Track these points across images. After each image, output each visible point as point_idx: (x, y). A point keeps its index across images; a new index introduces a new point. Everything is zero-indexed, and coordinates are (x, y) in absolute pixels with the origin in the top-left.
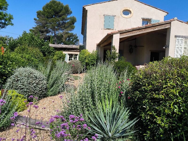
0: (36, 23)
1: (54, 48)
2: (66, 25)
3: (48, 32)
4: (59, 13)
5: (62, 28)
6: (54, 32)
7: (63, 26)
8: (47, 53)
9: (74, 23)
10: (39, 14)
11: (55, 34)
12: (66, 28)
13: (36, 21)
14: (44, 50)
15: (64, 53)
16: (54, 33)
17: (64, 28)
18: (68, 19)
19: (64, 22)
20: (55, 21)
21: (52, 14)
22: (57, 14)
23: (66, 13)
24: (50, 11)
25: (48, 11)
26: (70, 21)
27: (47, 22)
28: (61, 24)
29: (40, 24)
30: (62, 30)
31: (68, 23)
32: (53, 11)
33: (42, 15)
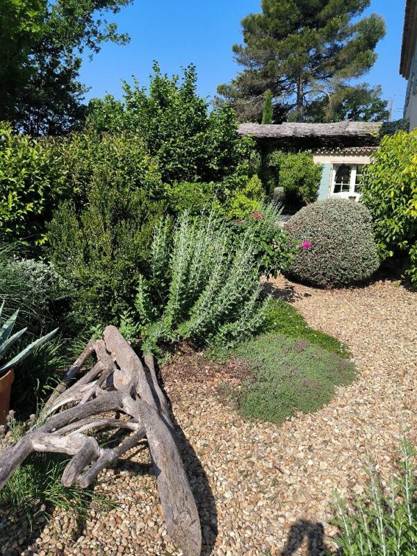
0: (240, 61)
1: (254, 138)
2: (343, 56)
3: (276, 89)
4: (320, 9)
5: (328, 70)
6: (298, 90)
7: (332, 60)
8: (218, 165)
9: (372, 45)
10: (249, 27)
11: (298, 94)
12: (338, 68)
13: (238, 56)
14: (203, 151)
15: (318, 160)
16: (296, 90)
17: (333, 68)
18: (354, 29)
19: (336, 46)
20: (302, 45)
21: (294, 18)
22: (312, 15)
23: (347, 4)
24: (287, 8)
25: (277, 11)
26: (359, 38)
27: (272, 52)
28: (324, 55)
29: (251, 65)
30: (328, 77)
31: (348, 47)
32: (298, 5)
33: (258, 30)
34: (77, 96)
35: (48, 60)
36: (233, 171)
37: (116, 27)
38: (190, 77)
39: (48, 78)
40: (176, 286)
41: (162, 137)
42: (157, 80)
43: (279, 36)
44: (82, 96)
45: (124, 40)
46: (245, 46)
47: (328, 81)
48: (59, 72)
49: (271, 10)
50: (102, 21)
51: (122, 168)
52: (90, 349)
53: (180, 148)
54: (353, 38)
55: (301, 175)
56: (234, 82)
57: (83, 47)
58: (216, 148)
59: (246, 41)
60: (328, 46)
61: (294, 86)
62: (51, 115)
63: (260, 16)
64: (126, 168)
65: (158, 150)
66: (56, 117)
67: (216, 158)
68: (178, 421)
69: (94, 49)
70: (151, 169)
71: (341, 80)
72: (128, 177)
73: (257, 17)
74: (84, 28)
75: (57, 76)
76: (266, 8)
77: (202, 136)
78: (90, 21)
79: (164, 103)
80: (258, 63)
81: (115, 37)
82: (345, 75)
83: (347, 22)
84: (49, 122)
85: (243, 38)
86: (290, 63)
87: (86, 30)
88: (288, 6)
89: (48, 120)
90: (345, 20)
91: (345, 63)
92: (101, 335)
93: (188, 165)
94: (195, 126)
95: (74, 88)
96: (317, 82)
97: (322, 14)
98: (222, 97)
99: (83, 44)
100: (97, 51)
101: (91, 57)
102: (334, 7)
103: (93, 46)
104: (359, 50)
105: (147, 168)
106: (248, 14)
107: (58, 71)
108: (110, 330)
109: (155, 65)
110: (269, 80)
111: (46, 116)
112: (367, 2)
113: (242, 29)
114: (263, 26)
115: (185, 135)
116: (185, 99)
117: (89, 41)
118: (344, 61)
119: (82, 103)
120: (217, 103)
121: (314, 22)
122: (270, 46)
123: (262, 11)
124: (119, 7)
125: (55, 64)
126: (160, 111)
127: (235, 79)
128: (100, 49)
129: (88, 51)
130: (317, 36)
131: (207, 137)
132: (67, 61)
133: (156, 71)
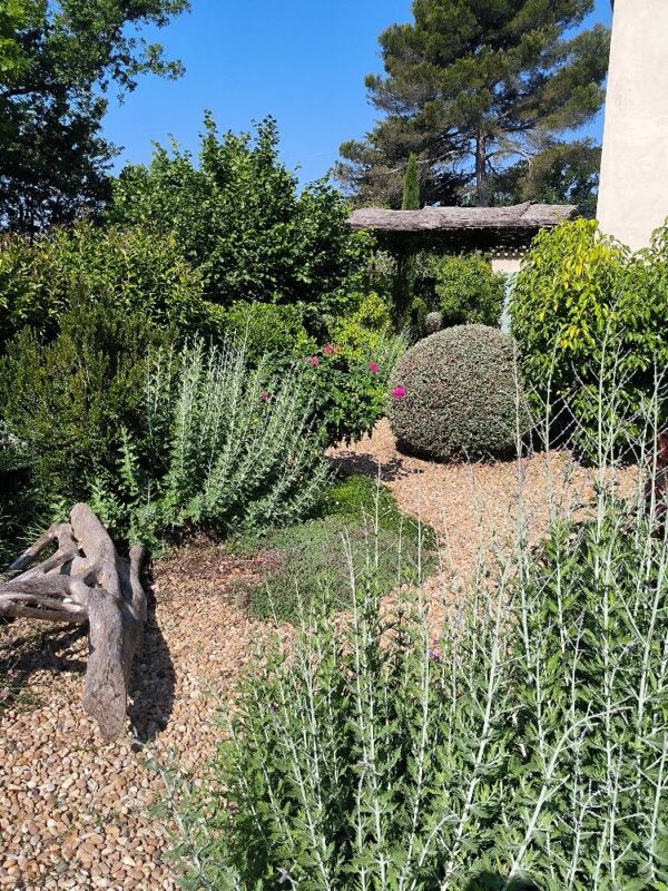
0: (380, 104)
1: (376, 232)
2: (549, 93)
4: (511, 17)
5: (528, 116)
6: (478, 150)
7: (533, 100)
8: (309, 276)
10: (393, 45)
11: (478, 156)
12: (543, 114)
13: (374, 95)
14: (286, 253)
15: (496, 266)
16: (474, 150)
17: (534, 113)
18: (568, 49)
19: (541, 75)
20: (481, 76)
21: (466, 31)
22: (497, 27)
23: (554, 10)
24: (456, 14)
25: (439, 20)
26: (577, 64)
27: (431, 87)
28: (521, 92)
29: (397, 110)
30: (527, 127)
31: (559, 79)
32: (473, 10)
33: (408, 52)
34: (100, 161)
35: (49, 102)
36: (337, 284)
37: (162, 50)
38: (267, 137)
39: (49, 132)
40: (181, 446)
41: (219, 232)
42: (211, 141)
43: (442, 62)
44: (108, 163)
45: (174, 72)
46: (385, 76)
47: (529, 135)
48: (68, 123)
49: (429, 18)
50: (138, 40)
51: (133, 280)
52: (50, 535)
53: (248, 249)
54: (568, 63)
55: (472, 291)
56: (371, 136)
57: (107, 82)
58: (307, 248)
59: (387, 69)
60: (525, 77)
61: (469, 143)
62: (55, 193)
63: (410, 29)
64: (140, 281)
65: (211, 252)
66: (64, 198)
67: (307, 264)
68: (159, 623)
69: (126, 85)
70: (186, 282)
71: (549, 133)
72: (142, 294)
73: (404, 29)
74: (108, 52)
75: (65, 128)
76: (420, 15)
77: (284, 229)
78: (118, 40)
79: (223, 177)
80: (408, 106)
81: (160, 66)
82: (554, 126)
83: (555, 38)
84: (52, 206)
85: (383, 63)
86: (461, 105)
87: (112, 54)
88: (456, 11)
89: (51, 202)
90: (552, 35)
91: (554, 105)
92: (67, 515)
93: (262, 275)
94: (273, 214)
95: (94, 149)
96: (509, 136)
97: (514, 25)
98: (348, 163)
99: (108, 76)
100: (132, 87)
101: (121, 97)
102: (533, 14)
103: (124, 80)
104: (577, 84)
105: (177, 280)
106: (391, 25)
107: (66, 121)
108: (79, 508)
109: (207, 117)
110: (426, 134)
111: (46, 195)
112: (588, 6)
113: (382, 49)
114: (416, 44)
115: (257, 227)
116: (259, 171)
117: (118, 72)
118: (553, 102)
119: (108, 173)
120: (340, 172)
121: (501, 39)
122: (428, 78)
123: (414, 21)
124: (166, 16)
125: (61, 109)
126: (216, 190)
127: (371, 132)
128: (136, 84)
129: (115, 87)
130: (505, 62)
131: (292, 232)
132: (80, 104)
133: (209, 126)
